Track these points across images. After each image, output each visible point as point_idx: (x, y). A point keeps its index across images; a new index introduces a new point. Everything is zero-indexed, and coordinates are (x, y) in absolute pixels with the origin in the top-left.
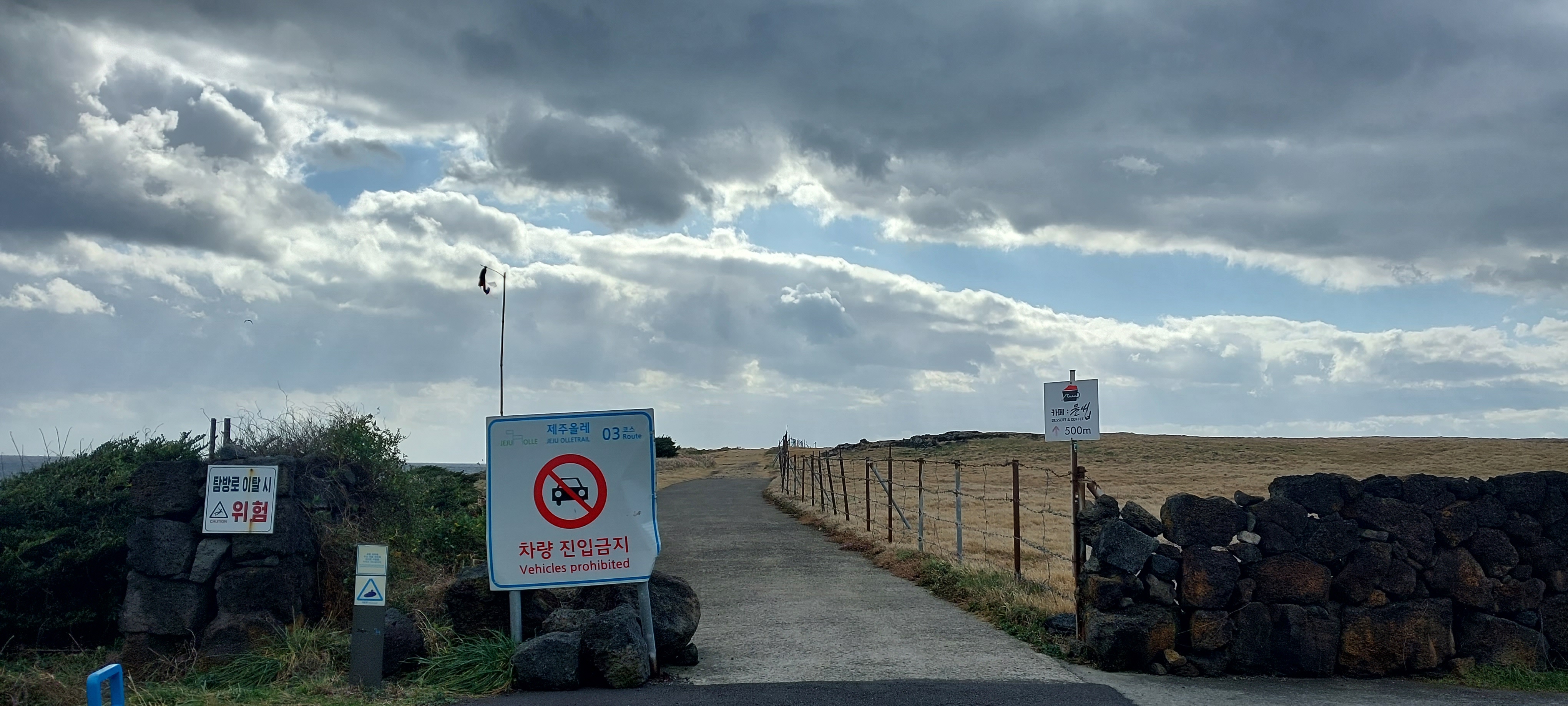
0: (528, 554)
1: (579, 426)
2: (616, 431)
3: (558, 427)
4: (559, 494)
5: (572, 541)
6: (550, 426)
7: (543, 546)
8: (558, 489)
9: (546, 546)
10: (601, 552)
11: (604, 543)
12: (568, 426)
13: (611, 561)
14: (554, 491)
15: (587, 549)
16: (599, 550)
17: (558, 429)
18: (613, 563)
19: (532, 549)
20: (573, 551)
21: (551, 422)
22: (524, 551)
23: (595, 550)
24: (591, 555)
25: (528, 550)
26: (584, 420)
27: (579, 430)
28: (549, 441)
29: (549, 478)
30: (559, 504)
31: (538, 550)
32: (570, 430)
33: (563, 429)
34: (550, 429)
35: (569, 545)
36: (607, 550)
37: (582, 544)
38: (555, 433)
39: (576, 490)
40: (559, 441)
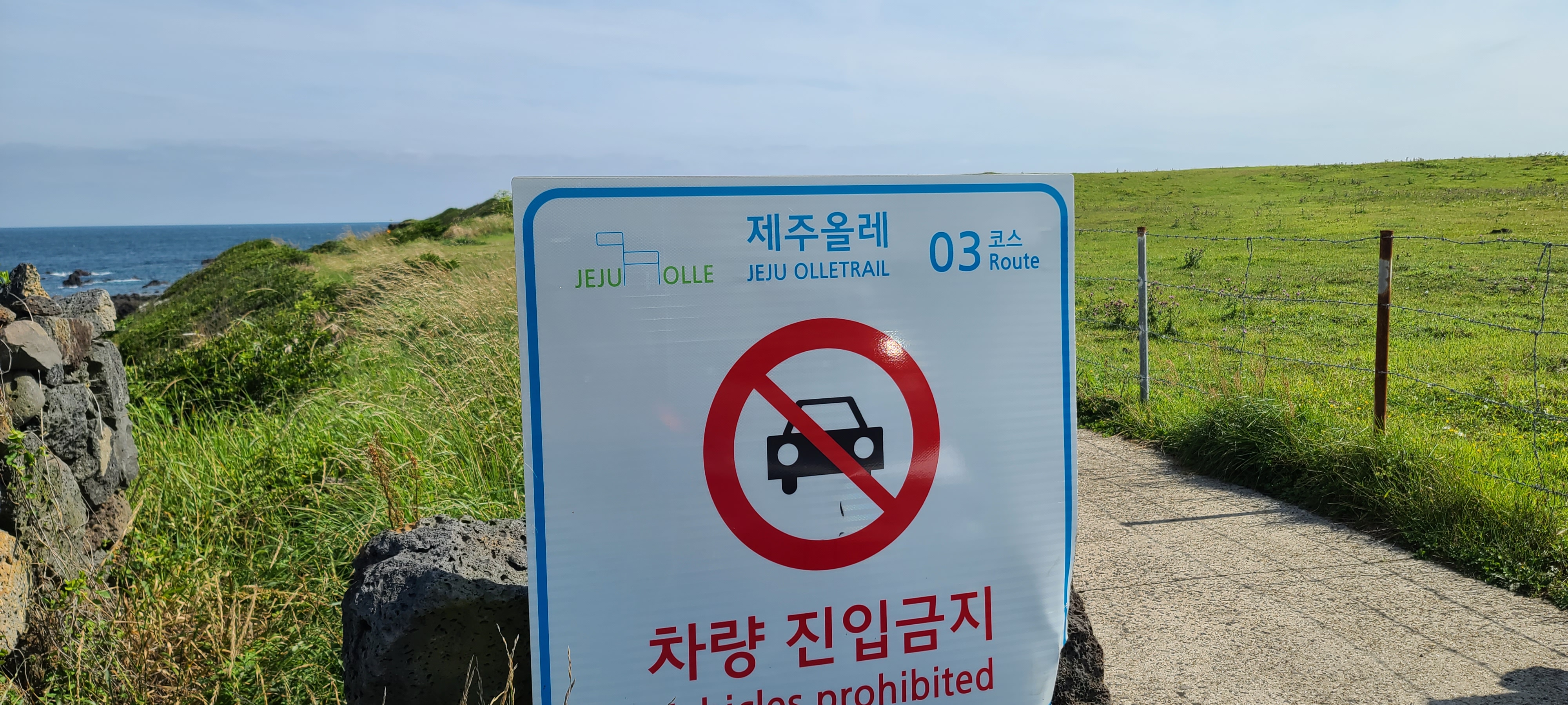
0: (679, 665)
1: (854, 222)
2: (970, 242)
3: (786, 225)
4: (788, 455)
5: (828, 611)
6: (755, 220)
7: (733, 634)
8: (787, 438)
9: (743, 634)
10: (915, 642)
11: (923, 610)
12: (819, 223)
13: (941, 672)
14: (774, 444)
15: (872, 635)
16: (908, 637)
17: (784, 231)
18: (947, 675)
19: (694, 647)
20: (829, 644)
21: (763, 205)
22: (667, 655)
23: (896, 637)
24: (884, 654)
25: (681, 651)
26: (872, 204)
27: (854, 237)
28: (755, 274)
29: (755, 401)
30: (790, 488)
31: (716, 648)
32: (823, 239)
33: (801, 231)
34: (756, 231)
35: (816, 626)
36: (933, 633)
37: (857, 619)
38: (774, 244)
39: (846, 438)
40: (790, 274)
